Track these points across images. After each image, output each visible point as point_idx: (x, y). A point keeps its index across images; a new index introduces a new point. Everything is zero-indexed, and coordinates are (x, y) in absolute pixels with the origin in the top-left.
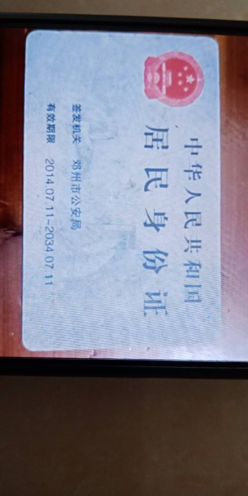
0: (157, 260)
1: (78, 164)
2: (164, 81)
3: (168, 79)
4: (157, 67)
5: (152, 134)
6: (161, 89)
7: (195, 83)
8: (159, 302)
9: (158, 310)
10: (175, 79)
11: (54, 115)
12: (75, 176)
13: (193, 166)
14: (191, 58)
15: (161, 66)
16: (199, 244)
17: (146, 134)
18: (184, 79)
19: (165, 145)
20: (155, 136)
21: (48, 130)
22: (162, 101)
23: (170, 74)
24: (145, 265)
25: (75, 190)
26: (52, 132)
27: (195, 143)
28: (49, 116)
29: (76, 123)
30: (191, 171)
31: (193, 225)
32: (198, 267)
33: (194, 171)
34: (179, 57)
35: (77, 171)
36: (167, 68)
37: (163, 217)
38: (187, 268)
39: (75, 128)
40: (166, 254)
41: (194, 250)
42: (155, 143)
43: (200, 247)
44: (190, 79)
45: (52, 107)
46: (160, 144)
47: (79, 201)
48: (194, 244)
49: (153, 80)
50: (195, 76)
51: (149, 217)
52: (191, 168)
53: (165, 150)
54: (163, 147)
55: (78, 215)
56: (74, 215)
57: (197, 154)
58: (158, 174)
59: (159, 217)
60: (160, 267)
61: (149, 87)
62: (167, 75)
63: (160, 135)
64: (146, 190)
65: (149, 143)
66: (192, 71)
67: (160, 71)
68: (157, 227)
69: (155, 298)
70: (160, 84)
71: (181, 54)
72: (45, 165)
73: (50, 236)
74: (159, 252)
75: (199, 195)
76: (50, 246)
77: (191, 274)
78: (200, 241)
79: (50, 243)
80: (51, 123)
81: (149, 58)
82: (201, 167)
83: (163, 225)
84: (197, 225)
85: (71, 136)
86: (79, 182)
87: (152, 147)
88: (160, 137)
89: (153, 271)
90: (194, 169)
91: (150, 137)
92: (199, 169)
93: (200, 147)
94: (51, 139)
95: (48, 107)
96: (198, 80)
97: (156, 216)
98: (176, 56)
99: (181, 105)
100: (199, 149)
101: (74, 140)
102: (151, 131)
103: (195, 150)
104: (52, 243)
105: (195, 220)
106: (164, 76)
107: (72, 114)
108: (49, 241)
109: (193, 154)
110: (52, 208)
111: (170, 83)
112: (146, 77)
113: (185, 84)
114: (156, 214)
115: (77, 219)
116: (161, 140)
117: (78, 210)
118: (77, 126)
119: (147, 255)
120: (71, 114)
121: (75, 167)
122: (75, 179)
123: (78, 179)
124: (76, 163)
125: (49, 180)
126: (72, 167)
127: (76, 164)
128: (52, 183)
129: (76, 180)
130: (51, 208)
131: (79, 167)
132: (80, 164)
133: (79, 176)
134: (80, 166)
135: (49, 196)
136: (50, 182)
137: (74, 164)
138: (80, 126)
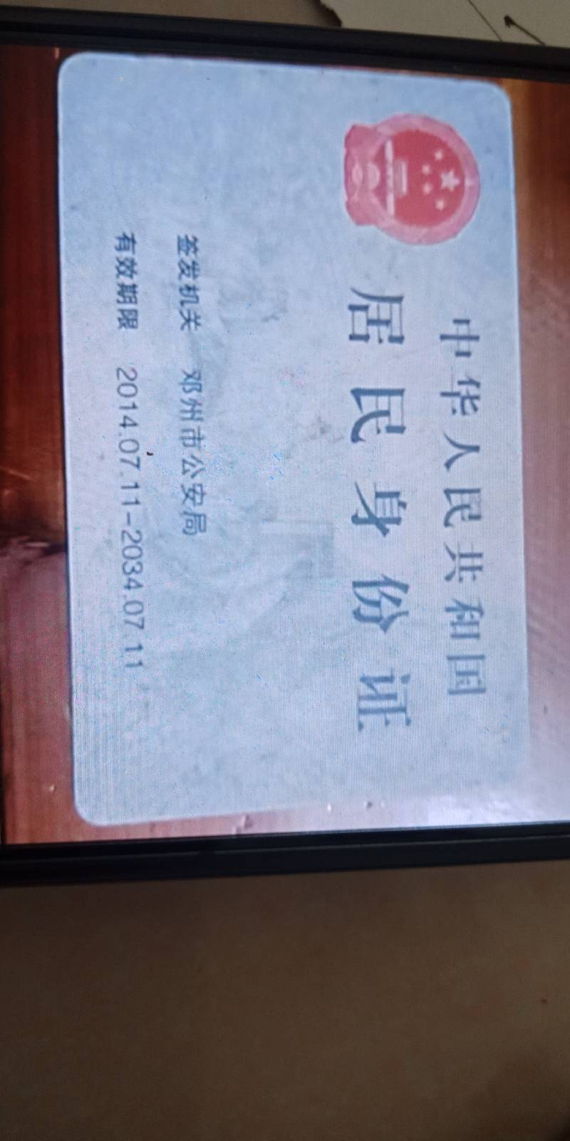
0: (384, 601)
1: (194, 380)
2: (390, 183)
3: (399, 177)
4: (372, 151)
5: (365, 308)
6: (383, 201)
7: (460, 189)
8: (393, 697)
9: (389, 716)
10: (416, 179)
11: (133, 263)
12: (189, 408)
13: (461, 383)
14: (451, 130)
15: (382, 150)
16: (477, 562)
17: (353, 308)
18: (435, 179)
19: (396, 333)
20: (373, 314)
21: (121, 299)
22: (389, 230)
23: (404, 167)
24: (357, 614)
25: (190, 442)
26: (131, 302)
27: (463, 330)
28: (122, 263)
29: (188, 281)
30: (457, 394)
31: (463, 519)
32: (476, 615)
33: (464, 393)
34: (424, 129)
35: (194, 395)
36: (397, 153)
37: (395, 501)
38: (453, 617)
39: (185, 292)
40: (405, 588)
41: (467, 575)
42: (373, 330)
43: (480, 568)
44: (449, 180)
45: (127, 241)
46: (385, 332)
47: (199, 466)
48: (466, 562)
49: (365, 180)
50: (460, 174)
51: (363, 502)
52: (457, 388)
53: (396, 345)
54: (392, 339)
55: (198, 499)
56: (189, 502)
57: (468, 354)
58: (383, 402)
59: (387, 500)
60: (393, 618)
61: (356, 198)
62: (396, 170)
63: (384, 311)
64: (355, 438)
65: (361, 331)
66: (452, 162)
67: (380, 159)
68: (382, 525)
69: (382, 688)
70: (381, 191)
71: (427, 120)
72: (117, 383)
73: (135, 552)
74: (388, 582)
75: (476, 449)
76: (133, 576)
77: (461, 630)
78: (480, 555)
79: (133, 570)
80: (127, 281)
81: (354, 128)
82: (478, 385)
83: (397, 521)
84: (472, 517)
85: (177, 313)
86: (199, 423)
87: (366, 338)
88: (384, 315)
89: (375, 626)
90: (463, 390)
91: (360, 315)
92: (473, 390)
93: (476, 338)
94: (128, 320)
95: (117, 242)
96: (468, 183)
97: (380, 501)
98: (417, 124)
99: (431, 240)
100: (473, 343)
101: (183, 321)
102: (364, 302)
103: (464, 346)
104: (138, 568)
105: (468, 506)
106: (390, 172)
107: (176, 259)
108: (132, 563)
109: (459, 354)
110: (136, 486)
111: (404, 189)
112: (348, 174)
113: (438, 191)
114: (378, 495)
115: (198, 510)
116: (387, 323)
117: (198, 489)
118: (189, 288)
119: (361, 591)
120: (174, 258)
121: (188, 388)
122: (189, 415)
123: (197, 416)
124: (189, 376)
125: (125, 417)
126: (182, 387)
127: (191, 380)
128: (135, 425)
129: (192, 418)
130: (133, 484)
131: (198, 387)
132: (199, 378)
133: (197, 408)
134: (201, 385)
135: (126, 456)
136: (128, 422)
137: (185, 379)
138: (198, 290)
